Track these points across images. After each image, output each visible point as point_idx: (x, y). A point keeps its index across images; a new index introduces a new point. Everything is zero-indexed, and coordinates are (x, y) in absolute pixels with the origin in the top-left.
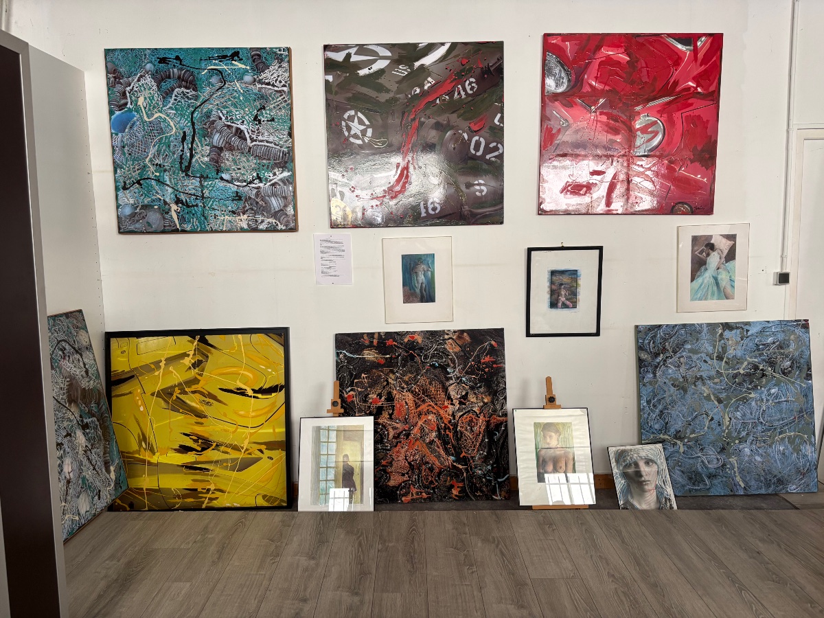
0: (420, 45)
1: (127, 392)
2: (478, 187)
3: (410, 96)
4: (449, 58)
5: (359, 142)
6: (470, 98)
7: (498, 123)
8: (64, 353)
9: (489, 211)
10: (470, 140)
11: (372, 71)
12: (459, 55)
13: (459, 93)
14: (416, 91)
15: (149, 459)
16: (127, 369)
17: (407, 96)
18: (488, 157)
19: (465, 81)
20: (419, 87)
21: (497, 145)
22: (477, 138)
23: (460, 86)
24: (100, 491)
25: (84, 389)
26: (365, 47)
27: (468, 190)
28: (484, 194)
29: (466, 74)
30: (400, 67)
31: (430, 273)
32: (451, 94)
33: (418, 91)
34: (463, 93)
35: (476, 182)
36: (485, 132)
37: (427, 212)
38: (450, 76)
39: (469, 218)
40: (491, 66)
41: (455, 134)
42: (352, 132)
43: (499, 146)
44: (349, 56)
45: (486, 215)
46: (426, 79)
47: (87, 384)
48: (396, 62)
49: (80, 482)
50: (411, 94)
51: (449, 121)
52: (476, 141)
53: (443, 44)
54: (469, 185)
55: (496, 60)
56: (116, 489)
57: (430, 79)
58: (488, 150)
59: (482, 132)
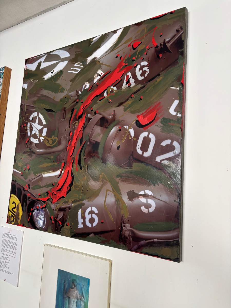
0: (94, 39)
2: (143, 200)
3: (80, 92)
4: (120, 45)
5: (36, 141)
6: (140, 86)
7: (174, 113)
9: (158, 238)
10: (137, 136)
11: (54, 74)
12: (131, 38)
13: (128, 82)
14: (86, 86)
17: (77, 92)
18: (158, 159)
19: (136, 67)
20: (89, 82)
21: (172, 142)
22: (145, 134)
23: (129, 74)
26: (52, 53)
27: (130, 202)
28: (151, 210)
29: (138, 58)
30: (75, 65)
31: (82, 304)
32: (119, 84)
33: (88, 85)
34: (132, 81)
35: (142, 193)
36: (157, 126)
37: (84, 223)
38: (120, 64)
39: (130, 241)
40: (168, 42)
41: (120, 130)
42: (33, 133)
43: (175, 144)
44: (40, 64)
45: (153, 242)
46: (96, 72)
48: (72, 61)
50: (81, 90)
51: (114, 115)
52: (145, 138)
53: (115, 32)
54: (133, 195)
55: (175, 32)
57: (100, 72)
58: (159, 150)
59: (153, 127)
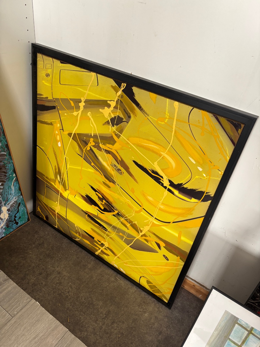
1: (49, 121)
15: (62, 192)
16: (50, 98)
56: (7, 226)
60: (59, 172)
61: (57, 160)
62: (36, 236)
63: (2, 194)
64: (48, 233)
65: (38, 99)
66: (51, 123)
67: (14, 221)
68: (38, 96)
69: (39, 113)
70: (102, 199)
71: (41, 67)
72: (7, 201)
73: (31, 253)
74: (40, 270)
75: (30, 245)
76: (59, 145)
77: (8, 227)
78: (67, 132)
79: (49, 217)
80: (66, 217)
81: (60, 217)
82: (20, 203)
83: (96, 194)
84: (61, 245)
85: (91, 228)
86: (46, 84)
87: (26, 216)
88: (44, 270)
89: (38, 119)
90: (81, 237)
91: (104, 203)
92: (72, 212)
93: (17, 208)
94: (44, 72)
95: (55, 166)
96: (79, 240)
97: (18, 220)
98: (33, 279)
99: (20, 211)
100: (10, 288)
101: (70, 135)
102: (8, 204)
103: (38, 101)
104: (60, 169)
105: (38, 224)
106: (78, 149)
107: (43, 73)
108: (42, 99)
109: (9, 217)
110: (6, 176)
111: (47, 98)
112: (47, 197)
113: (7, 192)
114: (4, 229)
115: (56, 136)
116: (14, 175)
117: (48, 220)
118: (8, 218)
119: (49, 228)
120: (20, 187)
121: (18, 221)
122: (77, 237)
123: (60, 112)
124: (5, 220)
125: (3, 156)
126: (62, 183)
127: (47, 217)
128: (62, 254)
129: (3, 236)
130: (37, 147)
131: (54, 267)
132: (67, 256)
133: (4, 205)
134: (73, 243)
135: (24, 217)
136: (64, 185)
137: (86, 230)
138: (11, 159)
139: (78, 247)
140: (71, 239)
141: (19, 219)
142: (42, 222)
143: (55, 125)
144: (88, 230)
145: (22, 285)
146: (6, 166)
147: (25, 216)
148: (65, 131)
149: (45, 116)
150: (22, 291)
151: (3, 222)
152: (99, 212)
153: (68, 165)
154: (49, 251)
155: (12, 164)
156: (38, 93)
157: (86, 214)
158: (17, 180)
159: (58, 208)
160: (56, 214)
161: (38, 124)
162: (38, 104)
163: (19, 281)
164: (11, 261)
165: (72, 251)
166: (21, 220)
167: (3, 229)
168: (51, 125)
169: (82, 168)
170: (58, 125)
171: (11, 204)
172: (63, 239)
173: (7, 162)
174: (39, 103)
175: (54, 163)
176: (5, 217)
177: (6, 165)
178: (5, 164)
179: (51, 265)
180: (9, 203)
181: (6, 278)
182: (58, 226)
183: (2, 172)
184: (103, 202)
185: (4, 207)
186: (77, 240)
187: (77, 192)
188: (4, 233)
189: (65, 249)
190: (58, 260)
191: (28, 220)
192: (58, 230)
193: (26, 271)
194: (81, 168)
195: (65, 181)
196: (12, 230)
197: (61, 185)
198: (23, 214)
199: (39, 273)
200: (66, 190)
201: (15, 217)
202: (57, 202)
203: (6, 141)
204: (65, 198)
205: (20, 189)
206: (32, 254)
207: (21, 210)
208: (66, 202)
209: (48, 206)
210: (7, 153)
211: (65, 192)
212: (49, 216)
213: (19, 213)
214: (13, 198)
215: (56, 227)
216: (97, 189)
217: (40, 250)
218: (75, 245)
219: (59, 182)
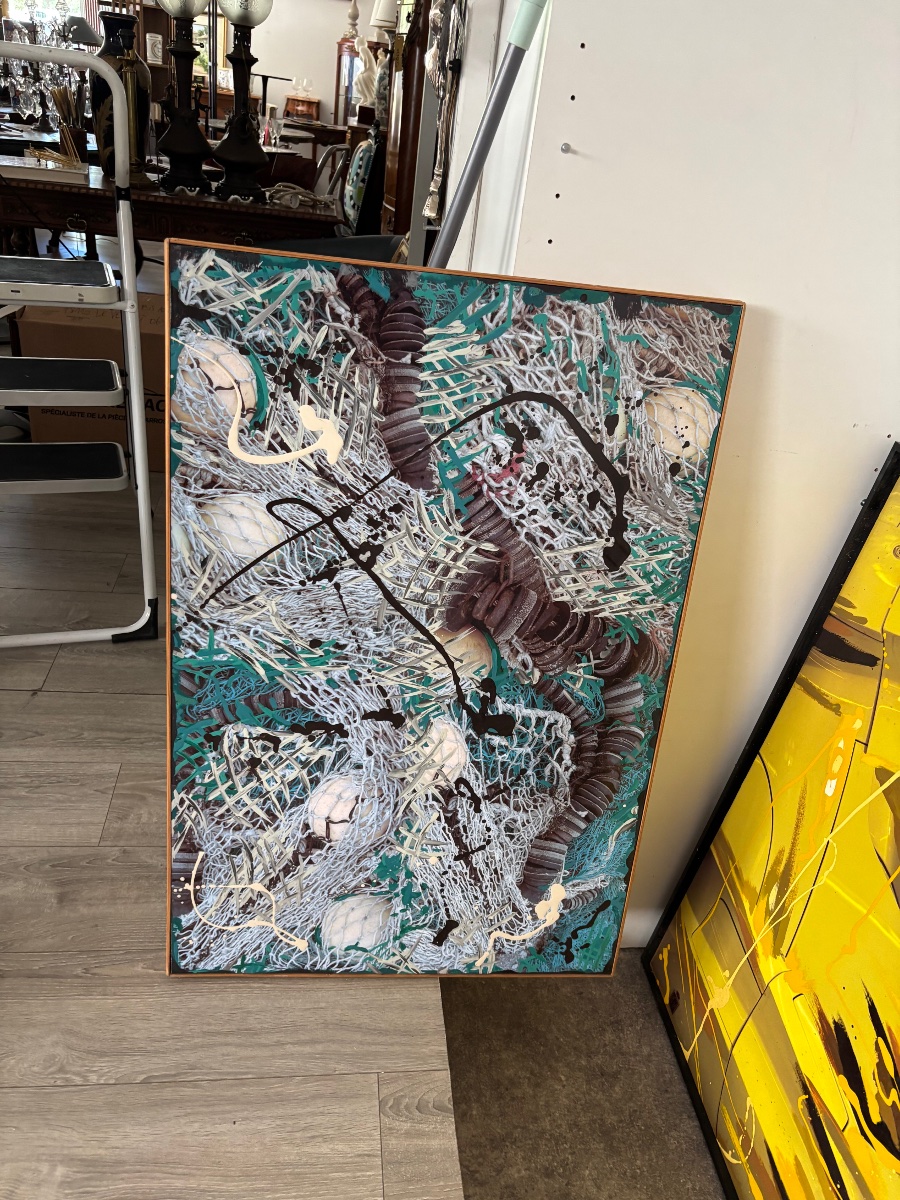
1: (833, 697)
8: (518, 447)
15: (760, 951)
16: (874, 625)
24: (452, 925)
25: (564, 608)
47: (591, 595)
49: (373, 863)
56: (540, 948)
60: (782, 878)
61: (796, 834)
62: (609, 1036)
63: (573, 847)
64: (650, 1055)
65: (832, 612)
66: (838, 706)
67: (565, 947)
68: (836, 605)
69: (815, 658)
70: (890, 1083)
71: (892, 521)
72: (576, 873)
73: (563, 1078)
74: (553, 1160)
75: (575, 1048)
76: (830, 788)
77: (539, 952)
78: (878, 763)
79: (680, 1001)
80: (733, 1047)
81: (713, 1029)
82: (607, 903)
83: (877, 1043)
84: (666, 1133)
85: (796, 1158)
86: (881, 576)
87: (607, 955)
88: (564, 1170)
89: (802, 675)
90: (744, 1159)
91: (889, 1102)
92: (760, 1047)
93: (593, 912)
94: (894, 538)
95: (781, 852)
96: (734, 1161)
97: (577, 950)
98: (519, 1171)
99: (596, 927)
100: (435, 1143)
101: (882, 774)
102: (574, 886)
103: (829, 618)
104: (794, 870)
105: (639, 1001)
106: (886, 837)
107: (890, 541)
108: (844, 620)
109: (557, 922)
110: (611, 800)
111: (864, 620)
112: (706, 932)
113: (589, 849)
114: (527, 949)
115: (831, 755)
116: (635, 809)
117: (673, 1010)
118: (555, 926)
119: (662, 1041)
120: (633, 853)
121: (575, 953)
122: (733, 1147)
123: (885, 682)
124: (542, 927)
125: (632, 737)
126: (774, 920)
127: (675, 998)
128: (651, 1166)
129: (515, 967)
130: (757, 760)
131: (599, 1188)
132: (661, 1185)
133: (561, 881)
134: (708, 1155)
135: (599, 951)
136: (778, 932)
137: (777, 1148)
138: (651, 758)
139: (717, 1184)
140: (711, 1140)
141: (582, 948)
142: (651, 1003)
143: (846, 717)
144: (780, 1154)
145: (480, 1160)
146: (625, 772)
147: (603, 951)
148: (871, 755)
149: (828, 676)
150: (458, 1185)
151: (536, 928)
152: (853, 1123)
153: (827, 873)
154: (615, 1118)
155: (645, 774)
156: (844, 593)
157: (806, 1090)
158: (636, 828)
159: (723, 997)
160: (708, 1011)
161: (796, 690)
162: (825, 627)
163: (483, 1140)
164: (499, 1059)
165: (689, 1186)
166: (585, 957)
167: (524, 947)
168: (833, 710)
169: (869, 912)
170: (858, 724)
171: (583, 888)
172: (685, 1116)
173: (634, 761)
174: (830, 626)
175: (783, 841)
176: (547, 917)
177: (624, 768)
178: (624, 765)
179: (594, 1173)
180: (578, 884)
181: (446, 1103)
182: (692, 1054)
183: (605, 783)
184: (888, 1096)
185: (559, 885)
186: (728, 1156)
187: (810, 986)
188: (521, 962)
189: (671, 1156)
190: (625, 1174)
191: (607, 969)
192: (685, 1070)
193: (516, 1127)
194: (865, 911)
195: (788, 918)
196: (545, 968)
197: (771, 923)
198: (601, 942)
199: (547, 1169)
200: (776, 952)
201: (575, 935)
202: (727, 973)
203: (663, 701)
204: (762, 980)
205: (630, 861)
206: (564, 1086)
207: (601, 927)
208: (757, 996)
209: (698, 965)
210: (646, 736)
211: (771, 958)
212: (682, 1002)
213: (590, 929)
214: (596, 874)
215: (687, 1054)
216: (889, 1029)
217: (592, 1093)
218: (712, 1172)
219: (768, 912)
